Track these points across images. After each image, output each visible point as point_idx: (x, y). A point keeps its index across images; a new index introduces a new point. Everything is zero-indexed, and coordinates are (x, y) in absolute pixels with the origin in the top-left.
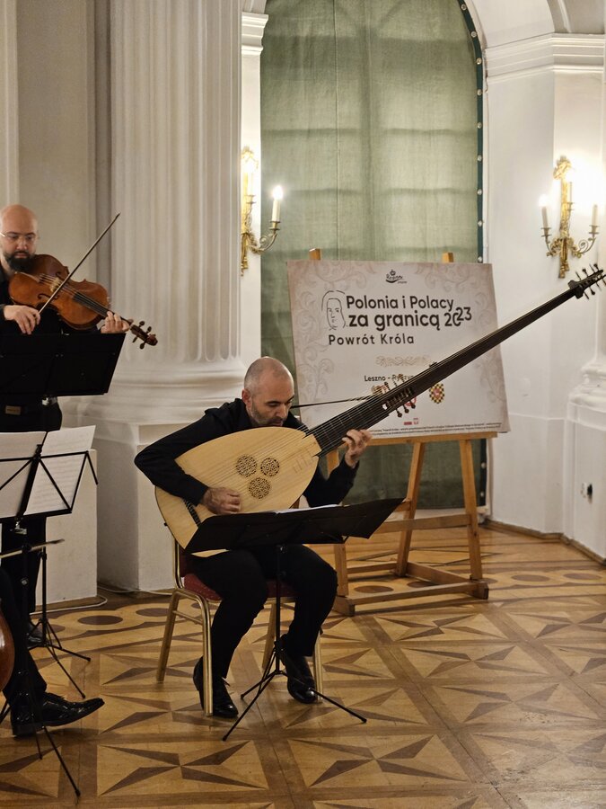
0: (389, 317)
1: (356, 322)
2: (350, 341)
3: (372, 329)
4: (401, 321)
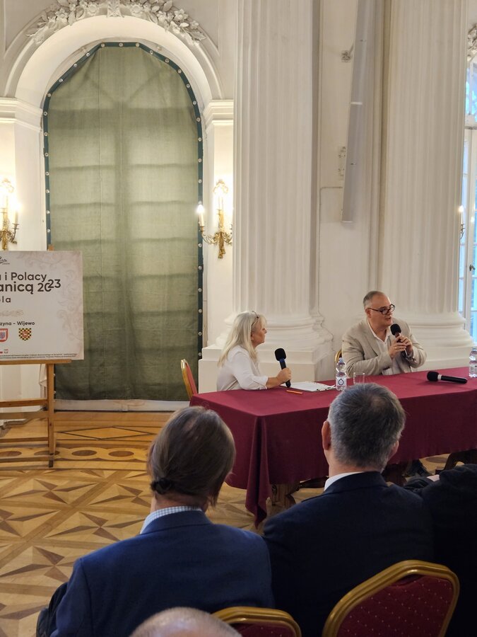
4: (4, 288)
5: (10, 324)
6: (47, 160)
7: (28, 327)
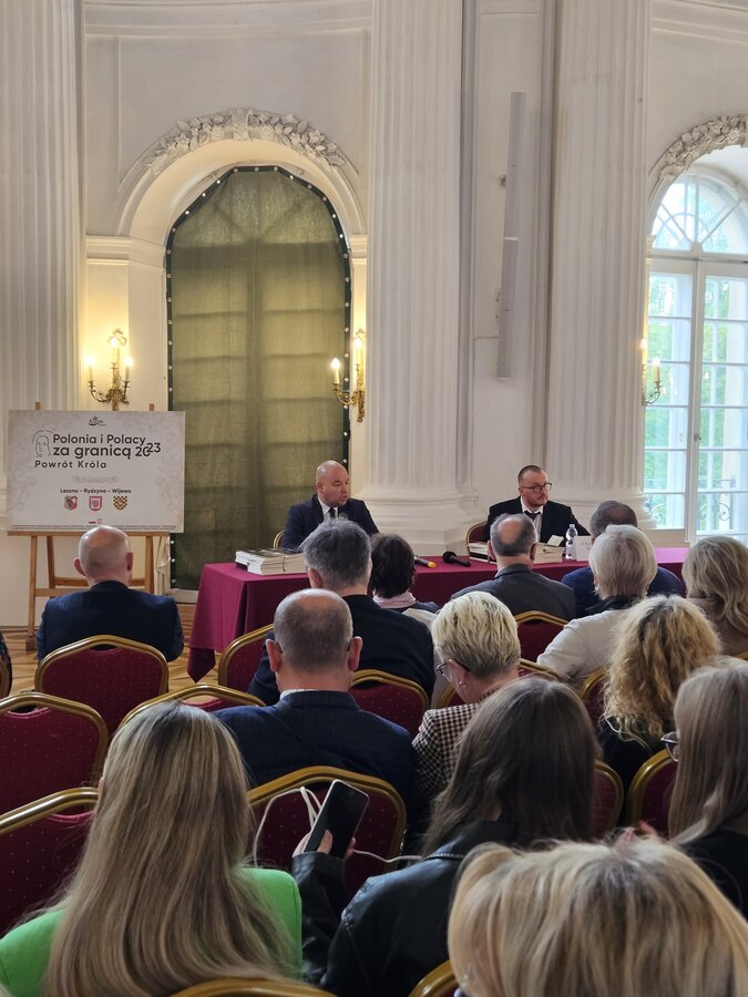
0: (87, 449)
1: (59, 452)
2: (53, 465)
3: (72, 458)
4: (98, 452)
5: (104, 491)
6: (169, 305)
7: (123, 495)
